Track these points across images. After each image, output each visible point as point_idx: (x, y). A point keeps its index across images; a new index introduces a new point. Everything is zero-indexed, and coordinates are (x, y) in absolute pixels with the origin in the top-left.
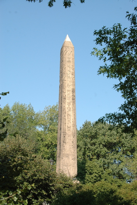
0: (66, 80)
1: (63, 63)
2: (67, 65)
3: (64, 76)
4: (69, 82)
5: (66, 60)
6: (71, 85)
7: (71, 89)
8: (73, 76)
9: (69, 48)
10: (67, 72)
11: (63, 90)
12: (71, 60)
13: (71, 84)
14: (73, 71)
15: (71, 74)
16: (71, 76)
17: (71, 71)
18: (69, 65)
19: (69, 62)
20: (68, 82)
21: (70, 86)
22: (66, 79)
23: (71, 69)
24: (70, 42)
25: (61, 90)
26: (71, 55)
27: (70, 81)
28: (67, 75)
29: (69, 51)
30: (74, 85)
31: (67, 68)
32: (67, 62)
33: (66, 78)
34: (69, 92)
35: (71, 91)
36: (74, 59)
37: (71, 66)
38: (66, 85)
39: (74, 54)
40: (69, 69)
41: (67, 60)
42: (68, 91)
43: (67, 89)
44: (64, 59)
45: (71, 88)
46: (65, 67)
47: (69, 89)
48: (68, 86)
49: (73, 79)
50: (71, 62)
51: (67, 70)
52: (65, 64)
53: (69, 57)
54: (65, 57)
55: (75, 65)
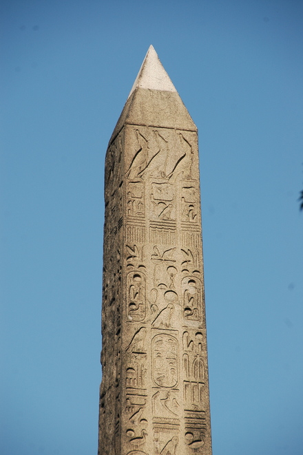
0: (146, 349)
1: (121, 233)
2: (148, 251)
3: (132, 322)
4: (166, 363)
5: (142, 216)
6: (181, 387)
7: (182, 414)
8: (194, 325)
9: (163, 132)
10: (151, 296)
11: (125, 418)
12: (177, 214)
13: (183, 376)
14: (192, 291)
15: (178, 309)
16: (178, 322)
17: (182, 286)
18: (161, 248)
19: (165, 225)
20: (162, 365)
21: (175, 389)
22: (145, 341)
23: (176, 278)
24: (168, 95)
25: (111, 421)
26: (178, 183)
27: (173, 360)
28: (150, 316)
29: (160, 158)
30: (201, 385)
31: (149, 271)
32: (148, 230)
33: (149, 337)
34: (164, 437)
35: (183, 428)
36: (196, 211)
37: (179, 257)
38: (148, 384)
39: (195, 176)
40: (162, 275)
41: (152, 213)
42: (161, 425)
43: (153, 410)
44: (132, 211)
45: (179, 407)
46: (136, 262)
47: (167, 414)
48: (162, 395)
49: (192, 341)
50: (179, 226)
51: (150, 284)
52: (139, 245)
53: (164, 197)
54: (137, 193)
55: (202, 247)
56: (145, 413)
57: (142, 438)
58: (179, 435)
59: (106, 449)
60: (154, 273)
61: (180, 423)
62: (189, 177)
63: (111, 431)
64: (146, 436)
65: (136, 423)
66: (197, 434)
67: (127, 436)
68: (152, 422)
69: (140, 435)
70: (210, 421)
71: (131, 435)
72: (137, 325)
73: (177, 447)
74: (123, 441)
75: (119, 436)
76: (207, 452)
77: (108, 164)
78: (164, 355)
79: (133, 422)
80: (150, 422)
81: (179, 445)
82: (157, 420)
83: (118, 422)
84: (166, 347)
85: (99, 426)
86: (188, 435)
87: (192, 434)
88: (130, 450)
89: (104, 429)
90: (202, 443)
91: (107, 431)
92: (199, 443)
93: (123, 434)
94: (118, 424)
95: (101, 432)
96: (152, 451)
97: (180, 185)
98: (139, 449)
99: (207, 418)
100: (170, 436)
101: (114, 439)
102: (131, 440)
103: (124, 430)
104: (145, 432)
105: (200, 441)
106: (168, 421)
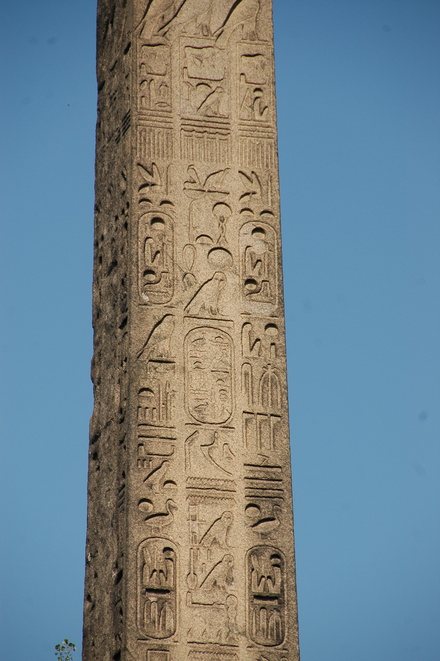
0: (175, 354)
1: (129, 140)
2: (179, 175)
3: (148, 305)
4: (210, 380)
5: (166, 108)
6: (238, 423)
7: (239, 472)
8: (263, 310)
10: (184, 258)
11: (135, 479)
12: (232, 105)
13: (242, 402)
14: (259, 248)
15: (234, 281)
16: (233, 305)
17: (240, 238)
18: (202, 169)
19: (210, 126)
20: (202, 383)
21: (227, 426)
22: (172, 341)
23: (230, 225)
25: (110, 484)
26: (234, 46)
27: (223, 374)
28: (181, 294)
30: (275, 419)
31: (180, 211)
32: (178, 135)
33: (179, 333)
34: (207, 513)
36: (267, 98)
37: (235, 185)
38: (179, 417)
39: (266, 33)
40: (204, 219)
41: (186, 103)
42: (203, 492)
43: (187, 465)
44: (148, 99)
46: (155, 194)
47: (212, 472)
48: (203, 437)
49: (258, 340)
50: (235, 127)
51: (182, 236)
52: (161, 163)
53: (208, 74)
54: (157, 66)
55: (277, 167)
56: (172, 471)
57: (167, 515)
58: (235, 508)
59: (102, 534)
60: (190, 216)
61: (236, 489)
62: (253, 36)
63: (110, 503)
64: (174, 512)
65: (156, 488)
66: (266, 508)
67: (140, 512)
68: (185, 485)
69: (163, 510)
70: (290, 483)
71: (146, 509)
72: (157, 312)
73: (231, 531)
74: (132, 520)
75: (126, 511)
76: (286, 539)
77: (103, 10)
78: (207, 365)
79: (151, 486)
80: (181, 486)
81: (234, 527)
82: (194, 483)
83: (124, 486)
84: (210, 351)
85: (89, 493)
86: (251, 508)
87: (258, 507)
88: (144, 537)
89: (98, 498)
90: (276, 522)
91: (103, 502)
92: (271, 523)
93: (132, 507)
94: (122, 489)
95: (92, 504)
96: (186, 538)
97: (237, 50)
98: (161, 534)
99: (285, 479)
100: (218, 511)
101: (115, 517)
102: (147, 519)
103: (134, 500)
104: (173, 504)
105: (273, 519)
106: (214, 483)
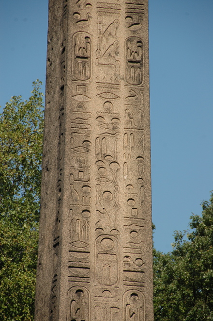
11: (72, 2)
25: (60, 4)
35: (123, 13)
42: (105, 10)
57: (87, 20)
58: (120, 18)
59: (55, 29)
61: (121, 8)
63: (59, 14)
64: (91, 19)
65: (82, 7)
66: (136, 18)
67: (74, 19)
68: (96, 6)
69: (85, 18)
70: (148, 6)
71: (77, 18)
73: (118, 29)
74: (70, 23)
75: (67, 18)
76: (145, 34)
79: (79, 6)
80: (94, 6)
81: (120, 27)
82: (101, 5)
83: (66, 5)
85: (49, 9)
86: (128, 18)
87: (132, 18)
88: (76, 31)
89: (53, 11)
90: (140, 26)
91: (56, 13)
92: (137, 25)
93: (70, 16)
94: (65, 7)
95: (50, 14)
96: (96, 32)
98: (84, 30)
99: (145, 4)
100: (112, 19)
101: (62, 21)
102: (77, 22)
103: (71, 13)
104: (90, 15)
105: (139, 24)
106: (110, 5)
